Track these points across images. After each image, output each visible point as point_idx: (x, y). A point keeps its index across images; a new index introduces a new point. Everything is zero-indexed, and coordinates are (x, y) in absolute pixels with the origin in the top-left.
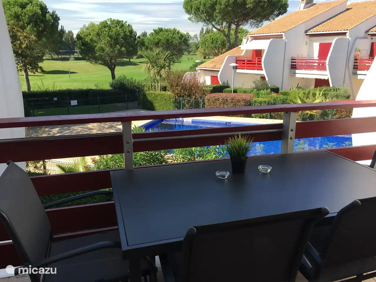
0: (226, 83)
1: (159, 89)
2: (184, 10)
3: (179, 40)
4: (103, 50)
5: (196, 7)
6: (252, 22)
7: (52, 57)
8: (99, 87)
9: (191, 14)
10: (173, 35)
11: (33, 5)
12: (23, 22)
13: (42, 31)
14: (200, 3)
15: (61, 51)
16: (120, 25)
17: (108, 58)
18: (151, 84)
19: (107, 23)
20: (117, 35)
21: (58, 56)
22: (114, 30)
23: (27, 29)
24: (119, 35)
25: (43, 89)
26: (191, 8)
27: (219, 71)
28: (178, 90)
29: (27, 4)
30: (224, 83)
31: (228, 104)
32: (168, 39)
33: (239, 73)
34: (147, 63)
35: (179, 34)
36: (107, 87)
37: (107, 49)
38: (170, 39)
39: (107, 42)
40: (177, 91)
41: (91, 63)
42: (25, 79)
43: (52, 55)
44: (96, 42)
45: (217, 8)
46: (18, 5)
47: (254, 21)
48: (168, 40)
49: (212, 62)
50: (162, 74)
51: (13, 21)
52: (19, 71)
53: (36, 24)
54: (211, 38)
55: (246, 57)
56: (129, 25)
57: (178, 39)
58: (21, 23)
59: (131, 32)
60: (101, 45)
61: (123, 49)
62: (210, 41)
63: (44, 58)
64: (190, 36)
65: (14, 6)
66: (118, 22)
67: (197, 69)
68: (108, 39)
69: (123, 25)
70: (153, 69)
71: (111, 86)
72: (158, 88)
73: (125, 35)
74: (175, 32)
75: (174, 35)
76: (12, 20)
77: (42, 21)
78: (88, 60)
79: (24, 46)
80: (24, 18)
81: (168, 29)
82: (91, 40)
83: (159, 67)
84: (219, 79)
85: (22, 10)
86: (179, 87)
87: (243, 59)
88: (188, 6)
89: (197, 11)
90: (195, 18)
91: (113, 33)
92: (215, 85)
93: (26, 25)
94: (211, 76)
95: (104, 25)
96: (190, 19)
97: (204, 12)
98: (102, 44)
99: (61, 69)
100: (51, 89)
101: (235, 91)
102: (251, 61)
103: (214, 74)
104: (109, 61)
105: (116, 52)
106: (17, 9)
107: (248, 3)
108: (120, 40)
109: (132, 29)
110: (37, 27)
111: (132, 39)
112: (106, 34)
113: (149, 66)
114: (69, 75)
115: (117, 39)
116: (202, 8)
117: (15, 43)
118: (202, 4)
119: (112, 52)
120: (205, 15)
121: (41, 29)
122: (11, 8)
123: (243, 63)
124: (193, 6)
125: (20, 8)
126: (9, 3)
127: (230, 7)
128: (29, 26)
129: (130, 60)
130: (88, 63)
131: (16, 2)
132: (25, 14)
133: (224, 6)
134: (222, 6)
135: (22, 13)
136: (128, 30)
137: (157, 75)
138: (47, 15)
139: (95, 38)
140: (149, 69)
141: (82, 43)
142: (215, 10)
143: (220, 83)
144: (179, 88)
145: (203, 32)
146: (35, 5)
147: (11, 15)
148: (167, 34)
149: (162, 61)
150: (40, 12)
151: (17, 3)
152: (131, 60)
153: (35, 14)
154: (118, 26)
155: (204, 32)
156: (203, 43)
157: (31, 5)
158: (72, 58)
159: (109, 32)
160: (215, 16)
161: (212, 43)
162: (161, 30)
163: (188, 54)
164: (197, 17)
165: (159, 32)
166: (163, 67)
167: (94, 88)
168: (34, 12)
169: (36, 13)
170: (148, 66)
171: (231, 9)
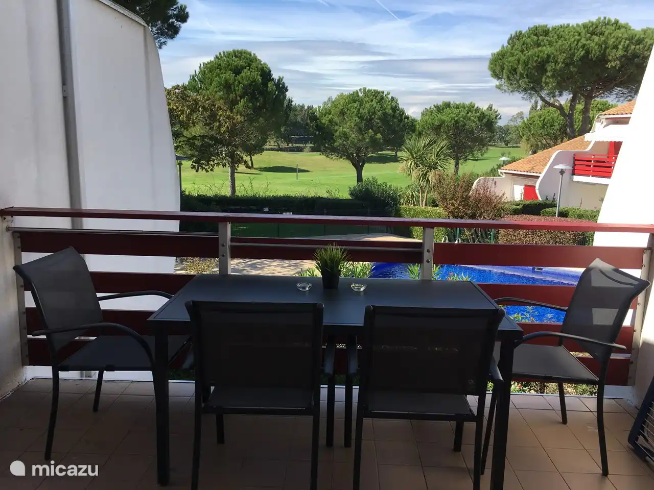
0: (550, 198)
1: (424, 202)
2: (490, 73)
3: (478, 122)
4: (345, 136)
5: (510, 68)
6: (621, 92)
7: (279, 145)
8: (333, 194)
9: (502, 78)
10: (468, 113)
11: (251, 70)
12: (236, 94)
13: (260, 108)
14: (519, 61)
15: (292, 137)
16: (379, 97)
17: (352, 150)
18: (412, 193)
19: (358, 96)
20: (371, 114)
21: (288, 145)
22: (367, 105)
23: (240, 104)
24: (374, 113)
25: (250, 193)
26: (503, 69)
27: (538, 177)
28: (455, 206)
29: (243, 68)
30: (547, 199)
31: (541, 235)
32: (457, 120)
33: (578, 182)
34: (407, 160)
35: (478, 112)
36: (345, 195)
37: (353, 136)
38: (462, 121)
39: (355, 126)
40: (451, 208)
41: (327, 157)
42: (230, 178)
43: (280, 142)
44: (337, 125)
45: (549, 69)
46: (231, 70)
47: (626, 91)
48: (457, 122)
49: (530, 161)
50: (430, 178)
51: (221, 93)
52: (216, 165)
53: (253, 98)
54: (541, 119)
55: (594, 153)
56: (393, 98)
57: (475, 120)
58: (232, 96)
59: (395, 109)
60: (345, 130)
61: (379, 135)
62: (538, 124)
63: (265, 147)
64: (499, 116)
65: (226, 70)
66: (376, 93)
67: (501, 173)
68: (355, 120)
69: (382, 98)
70: (416, 169)
71: (351, 194)
72: (422, 201)
73: (385, 114)
74: (471, 108)
75: (470, 113)
76: (220, 91)
77: (261, 93)
78: (324, 152)
79: (223, 130)
80: (237, 88)
81: (460, 104)
82: (330, 121)
83: (426, 166)
84: (537, 191)
85: (236, 76)
86: (456, 201)
87: (587, 157)
88: (496, 66)
89: (512, 74)
90: (508, 86)
91: (366, 110)
92: (528, 202)
93: (238, 98)
94: (526, 186)
95: (354, 98)
96: (499, 87)
97: (525, 76)
98: (347, 128)
99: (287, 165)
100: (262, 194)
101: (563, 214)
102: (604, 162)
103: (529, 182)
104: (355, 155)
105: (367, 140)
106: (229, 75)
107: (610, 58)
108: (375, 121)
109: (398, 104)
110: (254, 102)
111: (395, 120)
112: (354, 112)
113: (411, 164)
114: (296, 174)
115: (371, 120)
116: (520, 69)
117: (212, 126)
118: (520, 62)
119: (360, 140)
120: (527, 80)
121: (258, 104)
122: (222, 74)
123: (587, 166)
124: (505, 66)
125: (233, 74)
126: (220, 67)
127: (575, 67)
128: (242, 100)
129: (396, 153)
130: (323, 157)
131: (229, 65)
132: (239, 83)
133: (563, 65)
134: (560, 65)
135: (235, 80)
136: (390, 107)
137: (421, 179)
138: (270, 84)
139: (336, 119)
140: (410, 168)
141: (317, 126)
142: (546, 71)
143: (540, 198)
144: (456, 204)
145: (536, 107)
146: (255, 69)
147: (220, 84)
148: (457, 111)
149: (432, 157)
150: (260, 80)
151: (230, 67)
152: (399, 154)
153: (253, 84)
154: (374, 100)
155: (539, 108)
156: (526, 127)
157: (249, 70)
158: (308, 148)
159: (359, 110)
160: (544, 83)
161: (543, 127)
162: (447, 105)
163: (505, 146)
164: (511, 84)
165: (443, 109)
166: (433, 167)
167: (325, 195)
168: (251, 80)
169: (255, 81)
170: (409, 164)
171: (576, 70)
